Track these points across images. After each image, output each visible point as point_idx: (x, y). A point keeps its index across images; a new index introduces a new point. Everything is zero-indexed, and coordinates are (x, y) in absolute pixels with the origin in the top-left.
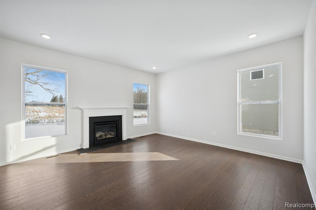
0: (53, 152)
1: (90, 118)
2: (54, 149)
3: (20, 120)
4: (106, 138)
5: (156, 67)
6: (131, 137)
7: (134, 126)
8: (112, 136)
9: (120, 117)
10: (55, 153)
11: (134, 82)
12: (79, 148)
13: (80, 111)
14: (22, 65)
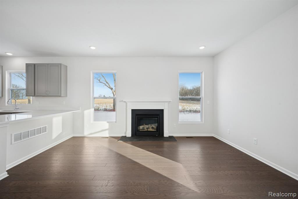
0: (107, 134)
1: (132, 110)
2: (107, 131)
3: (90, 108)
4: (148, 131)
5: (205, 46)
6: (175, 135)
7: (179, 123)
8: (153, 130)
9: (162, 111)
10: (108, 136)
11: (179, 71)
12: (124, 135)
13: (125, 104)
14: (92, 72)
